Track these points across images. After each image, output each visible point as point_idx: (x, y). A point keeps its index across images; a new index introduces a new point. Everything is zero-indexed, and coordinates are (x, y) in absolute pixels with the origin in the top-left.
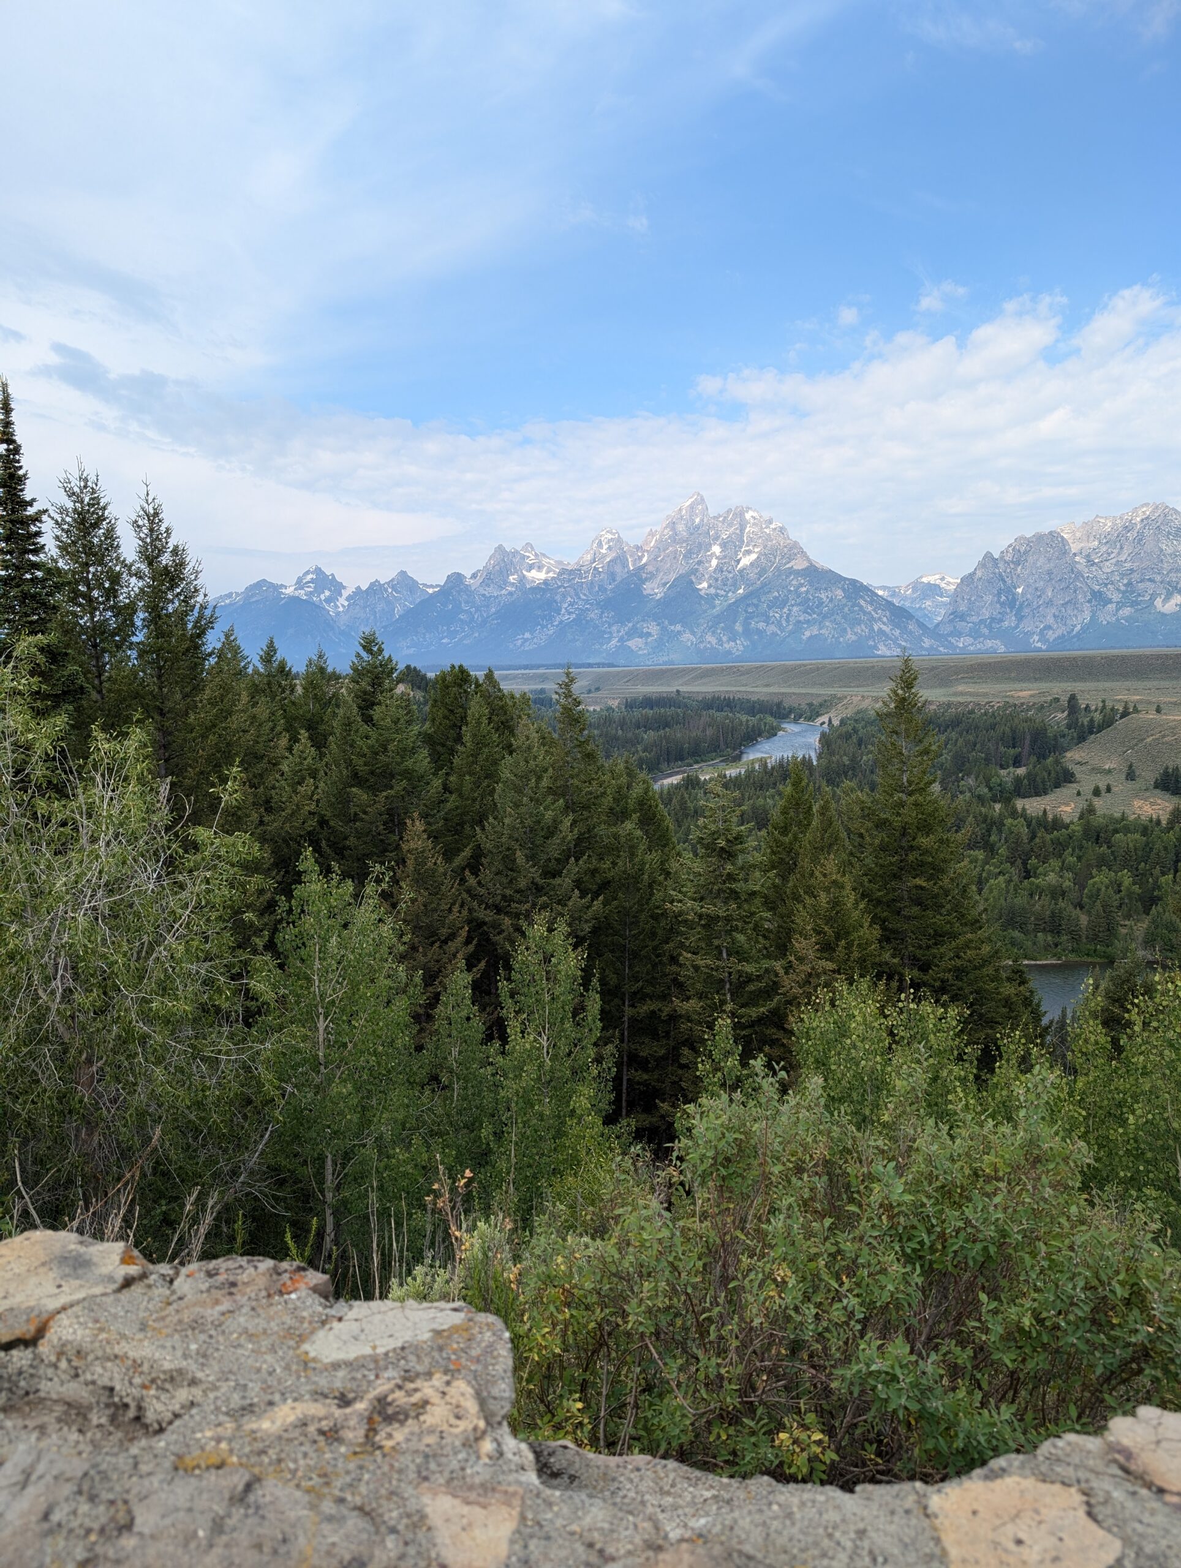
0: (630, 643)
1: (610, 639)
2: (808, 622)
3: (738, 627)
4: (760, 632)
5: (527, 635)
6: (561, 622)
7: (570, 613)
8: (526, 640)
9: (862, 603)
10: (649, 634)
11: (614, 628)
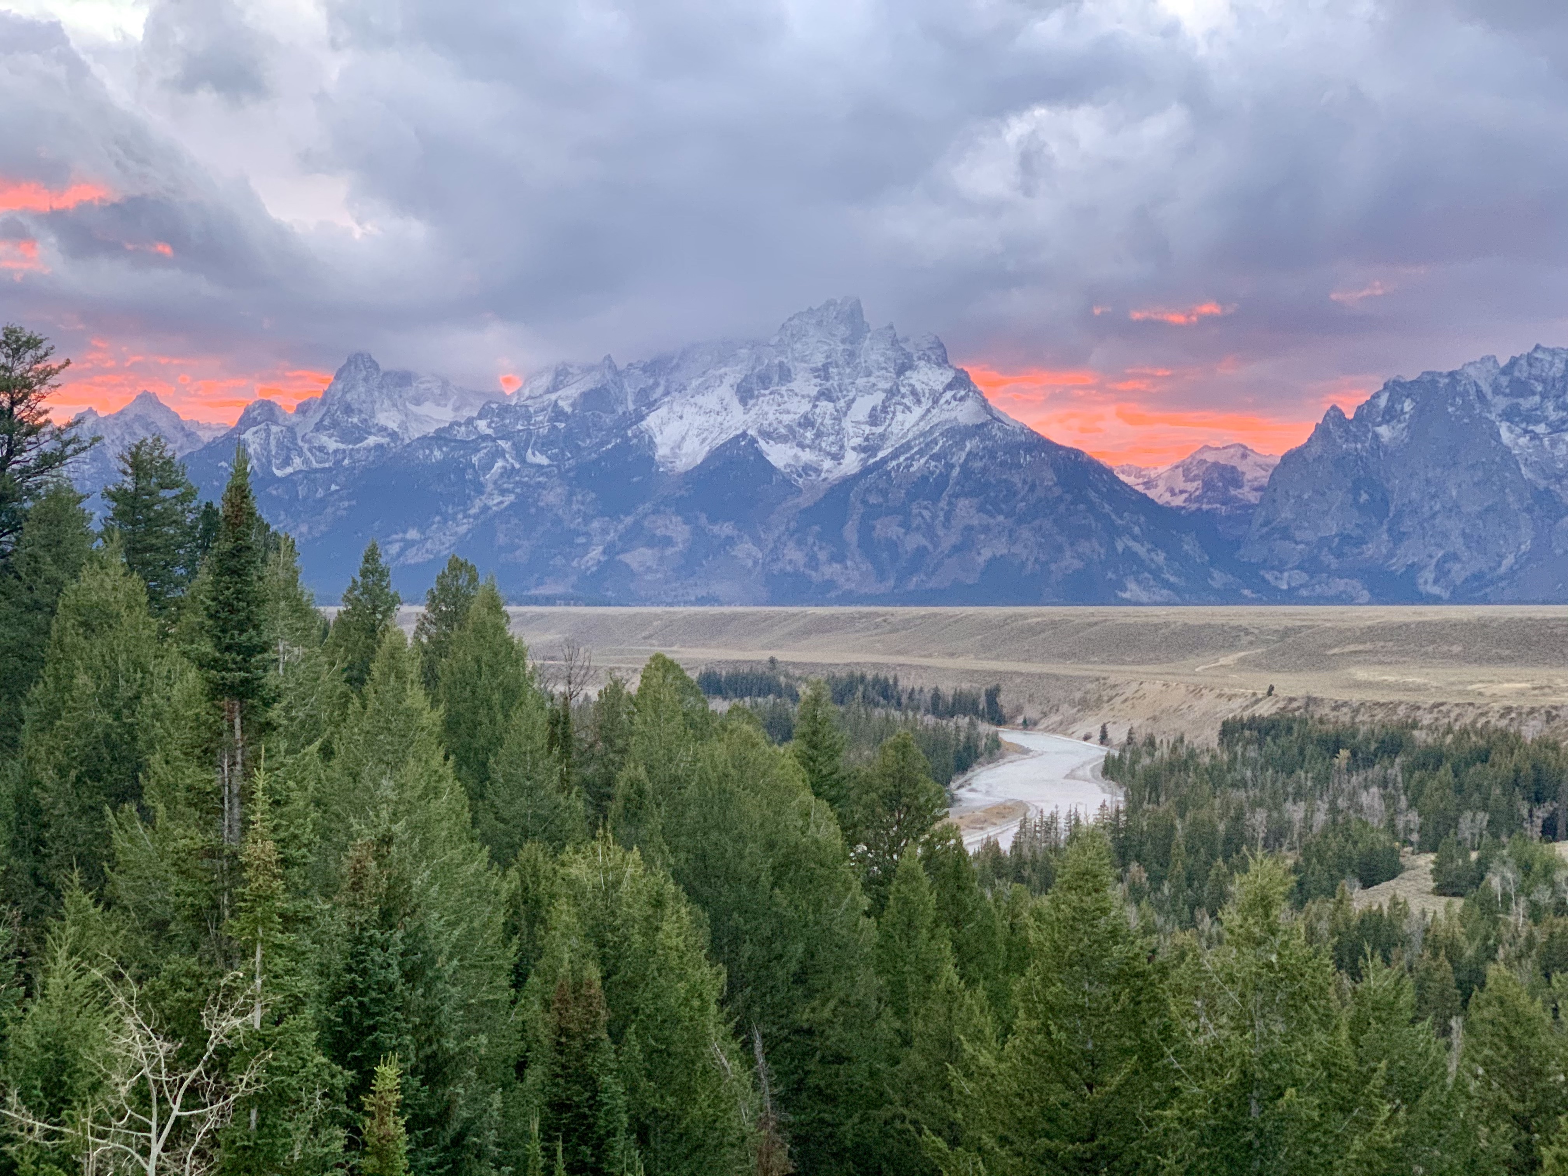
0: (627, 558)
1: (586, 548)
2: (986, 529)
3: (850, 533)
4: (893, 546)
5: (413, 534)
6: (486, 509)
7: (503, 492)
8: (409, 544)
9: (1092, 495)
10: (668, 541)
11: (596, 524)
